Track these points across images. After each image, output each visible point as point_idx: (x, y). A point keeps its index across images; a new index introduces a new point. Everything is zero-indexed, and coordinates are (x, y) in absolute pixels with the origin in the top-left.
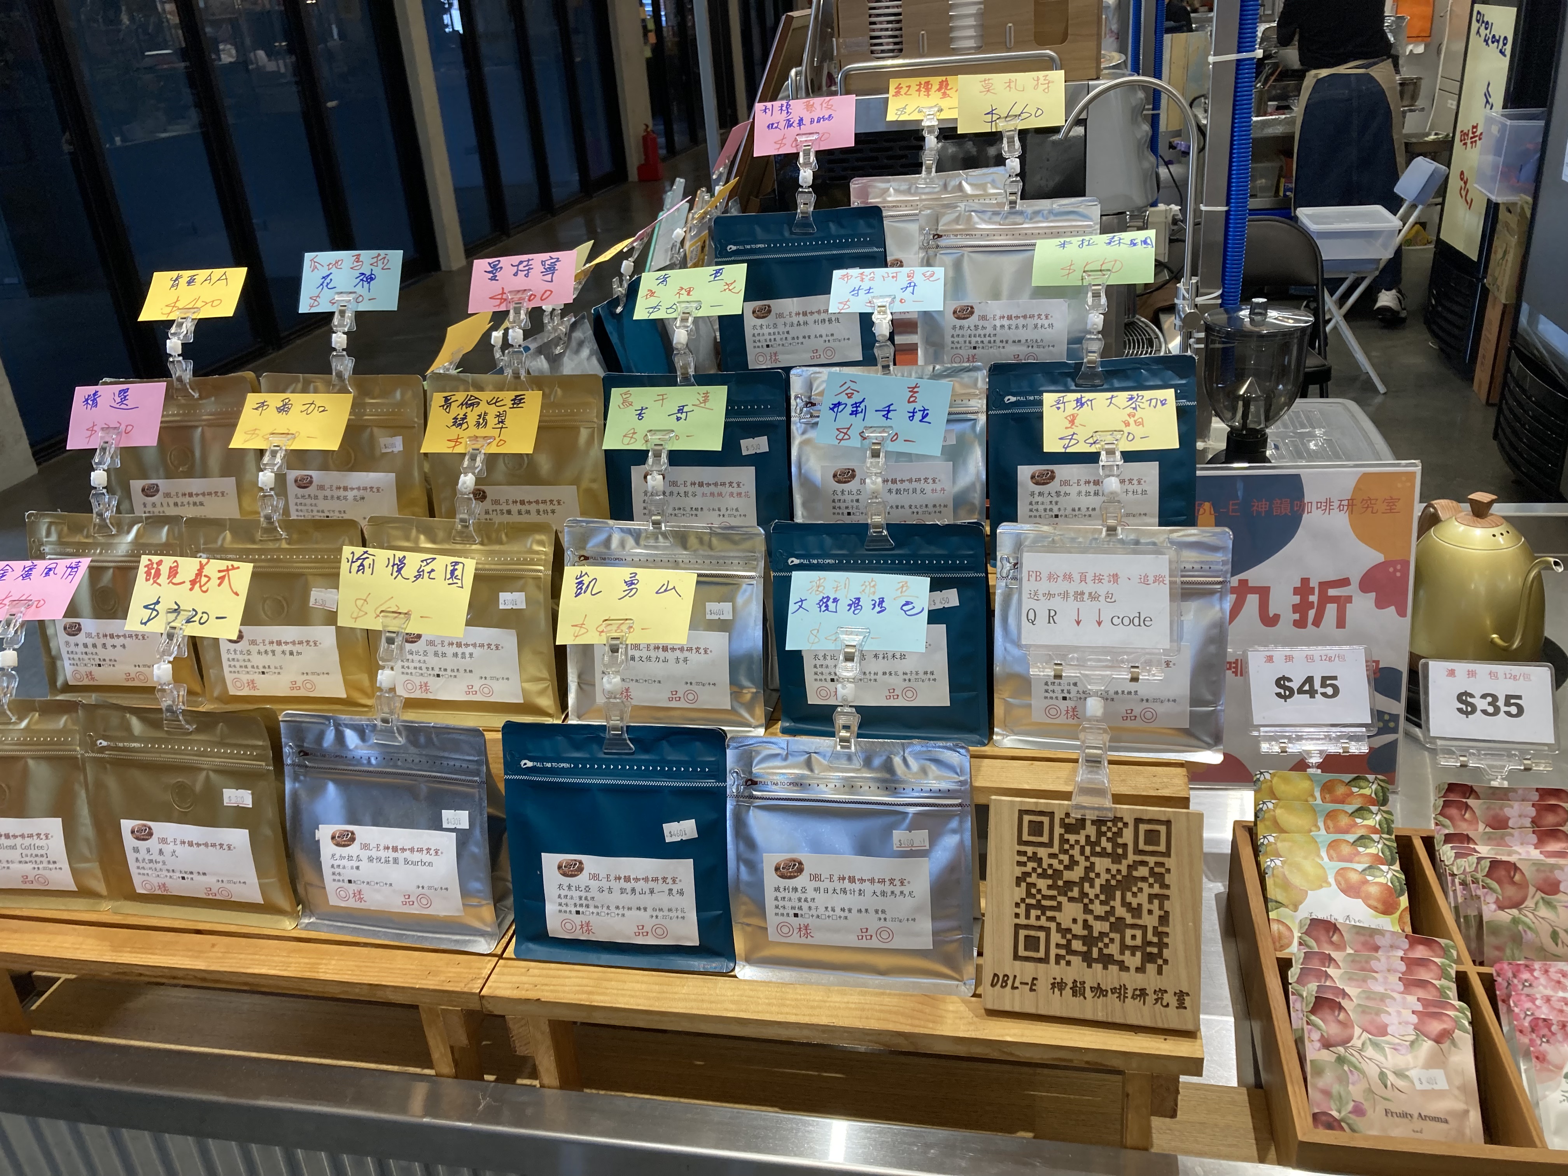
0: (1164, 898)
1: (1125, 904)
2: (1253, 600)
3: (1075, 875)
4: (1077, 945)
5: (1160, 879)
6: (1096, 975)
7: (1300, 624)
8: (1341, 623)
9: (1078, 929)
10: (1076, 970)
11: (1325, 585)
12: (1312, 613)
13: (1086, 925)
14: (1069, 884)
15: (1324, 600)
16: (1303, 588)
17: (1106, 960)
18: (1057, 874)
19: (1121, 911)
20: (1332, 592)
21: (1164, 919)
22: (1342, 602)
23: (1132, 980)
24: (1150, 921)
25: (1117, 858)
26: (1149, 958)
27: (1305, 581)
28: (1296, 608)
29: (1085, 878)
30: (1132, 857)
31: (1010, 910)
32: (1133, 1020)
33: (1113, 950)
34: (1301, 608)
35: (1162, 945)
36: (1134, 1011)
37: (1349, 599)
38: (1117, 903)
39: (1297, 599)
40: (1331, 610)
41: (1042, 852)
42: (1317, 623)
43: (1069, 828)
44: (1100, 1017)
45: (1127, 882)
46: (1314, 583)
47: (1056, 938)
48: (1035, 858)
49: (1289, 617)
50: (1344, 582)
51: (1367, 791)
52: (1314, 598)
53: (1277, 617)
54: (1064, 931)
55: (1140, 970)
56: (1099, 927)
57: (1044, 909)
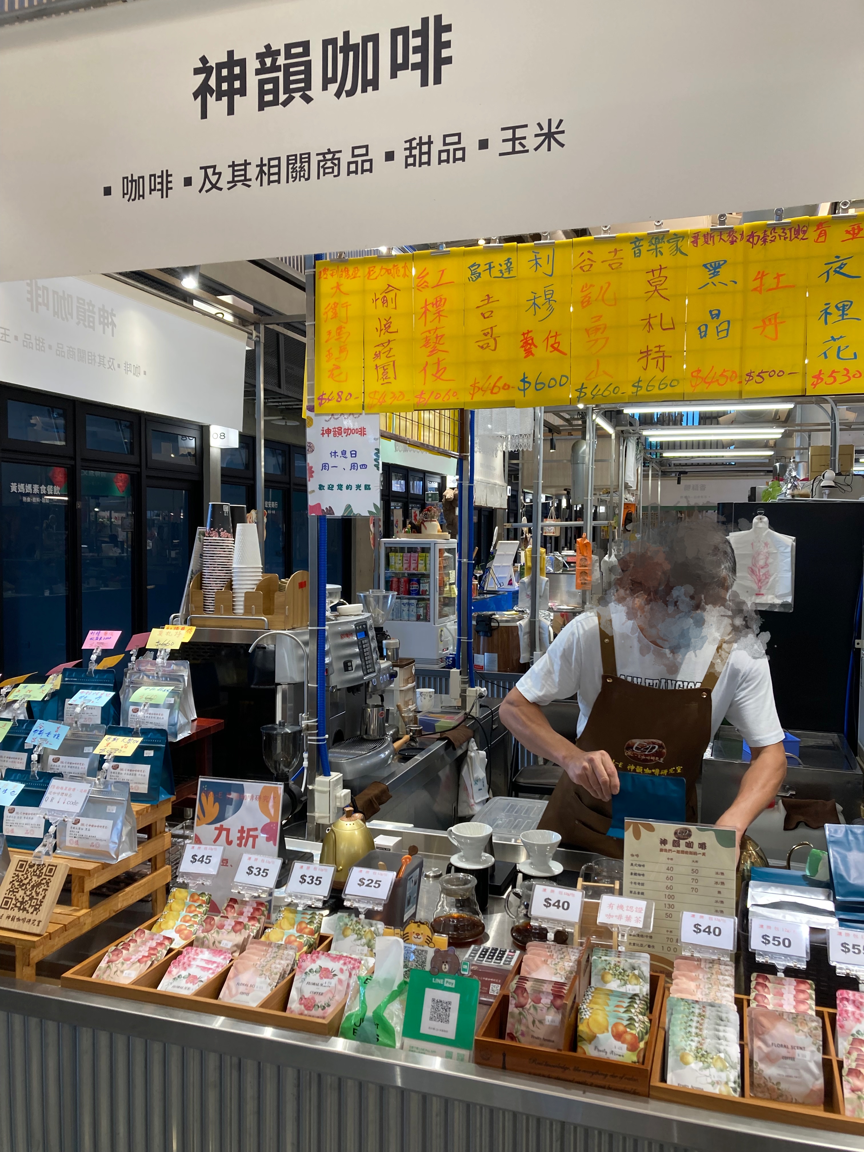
0: (46, 890)
1: (36, 892)
2: (224, 833)
3: (25, 882)
4: (18, 905)
5: (47, 883)
6: (22, 915)
7: (240, 845)
8: (253, 846)
9: (20, 899)
10: (16, 913)
11: (249, 830)
12: (244, 841)
13: (23, 898)
14: (24, 884)
15: (249, 836)
16: (242, 831)
17: (24, 909)
18: (22, 881)
19: (34, 894)
20: (251, 833)
21: (44, 897)
22: (255, 837)
23: (28, 916)
24: (40, 897)
25: (39, 877)
26: (36, 909)
27: (242, 827)
28: (238, 838)
29: (29, 883)
30: (43, 877)
31: (5, 892)
32: (24, 930)
33: (27, 906)
34: (240, 839)
35: (40, 905)
36: (26, 927)
37: (257, 836)
38: (34, 891)
39: (239, 835)
40: (251, 840)
41: (20, 874)
42: (245, 845)
43: (31, 866)
44: (16, 928)
45: (39, 885)
46: (245, 829)
47: (14, 902)
48: (18, 876)
49: (236, 842)
50: (256, 829)
51: (204, 899)
52: (245, 835)
53: (232, 841)
54: (16, 899)
55: (32, 913)
56: (26, 898)
57: (13, 892)
